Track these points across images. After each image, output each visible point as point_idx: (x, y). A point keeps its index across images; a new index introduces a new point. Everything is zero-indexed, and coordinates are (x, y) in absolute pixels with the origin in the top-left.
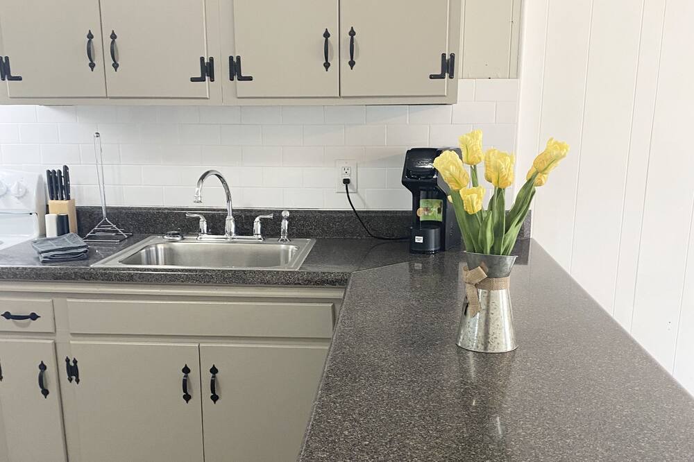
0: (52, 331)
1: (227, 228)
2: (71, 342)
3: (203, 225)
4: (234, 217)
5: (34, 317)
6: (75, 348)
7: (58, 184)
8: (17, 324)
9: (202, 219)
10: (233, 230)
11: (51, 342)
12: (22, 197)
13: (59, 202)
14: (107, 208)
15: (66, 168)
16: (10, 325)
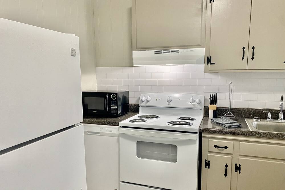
0: (232, 153)
1: (280, 117)
2: (239, 158)
3: (269, 115)
4: (283, 113)
5: (226, 147)
6: (240, 160)
7: (213, 99)
8: (218, 149)
9: (269, 113)
10: (282, 118)
11: (231, 157)
12: (199, 103)
13: (213, 105)
14: (231, 108)
15: (216, 94)
16: (216, 150)
